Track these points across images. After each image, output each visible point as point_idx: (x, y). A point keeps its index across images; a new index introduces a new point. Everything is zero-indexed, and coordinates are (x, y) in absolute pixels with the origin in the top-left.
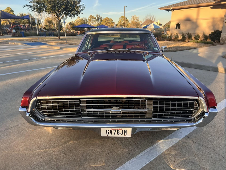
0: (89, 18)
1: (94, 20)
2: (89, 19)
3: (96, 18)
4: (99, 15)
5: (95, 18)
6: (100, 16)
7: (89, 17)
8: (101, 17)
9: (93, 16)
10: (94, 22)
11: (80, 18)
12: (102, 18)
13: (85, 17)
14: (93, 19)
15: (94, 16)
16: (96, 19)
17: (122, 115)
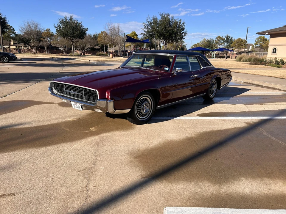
0: (216, 40)
1: (223, 41)
2: (215, 41)
3: (226, 39)
4: (229, 35)
5: (223, 40)
6: (231, 37)
7: (216, 38)
8: (232, 38)
9: (221, 37)
10: (222, 44)
12: (233, 39)
14: (220, 41)
15: (223, 37)
16: (224, 40)
17: (74, 95)
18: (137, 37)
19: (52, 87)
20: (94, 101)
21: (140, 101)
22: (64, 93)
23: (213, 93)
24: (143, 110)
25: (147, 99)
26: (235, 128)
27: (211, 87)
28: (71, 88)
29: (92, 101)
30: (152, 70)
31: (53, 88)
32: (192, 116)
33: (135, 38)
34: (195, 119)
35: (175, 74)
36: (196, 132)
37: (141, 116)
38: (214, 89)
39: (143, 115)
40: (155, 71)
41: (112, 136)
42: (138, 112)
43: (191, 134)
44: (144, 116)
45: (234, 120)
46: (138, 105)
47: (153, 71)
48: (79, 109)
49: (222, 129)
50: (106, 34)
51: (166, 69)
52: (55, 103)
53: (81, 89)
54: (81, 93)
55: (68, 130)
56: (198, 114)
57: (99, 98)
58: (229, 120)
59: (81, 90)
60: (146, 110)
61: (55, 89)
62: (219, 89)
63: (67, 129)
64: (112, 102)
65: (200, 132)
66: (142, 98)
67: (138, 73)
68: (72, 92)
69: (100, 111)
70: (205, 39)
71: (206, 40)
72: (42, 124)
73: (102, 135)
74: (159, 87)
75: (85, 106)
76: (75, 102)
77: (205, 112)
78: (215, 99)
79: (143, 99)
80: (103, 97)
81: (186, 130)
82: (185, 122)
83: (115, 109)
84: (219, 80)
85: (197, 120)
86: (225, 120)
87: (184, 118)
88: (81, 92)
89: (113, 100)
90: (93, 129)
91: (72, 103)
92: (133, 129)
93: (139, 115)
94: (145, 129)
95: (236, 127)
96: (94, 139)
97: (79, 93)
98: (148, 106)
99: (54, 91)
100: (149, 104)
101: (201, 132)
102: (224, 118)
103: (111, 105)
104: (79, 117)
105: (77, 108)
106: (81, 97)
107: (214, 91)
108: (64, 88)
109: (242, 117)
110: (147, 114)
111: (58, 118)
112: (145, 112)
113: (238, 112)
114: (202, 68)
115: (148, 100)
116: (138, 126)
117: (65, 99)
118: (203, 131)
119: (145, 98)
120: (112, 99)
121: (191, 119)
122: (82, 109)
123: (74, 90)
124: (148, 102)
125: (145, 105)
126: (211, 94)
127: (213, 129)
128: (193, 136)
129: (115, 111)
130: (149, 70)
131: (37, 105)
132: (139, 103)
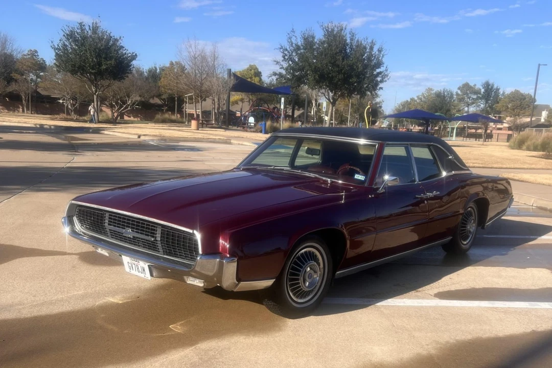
0: (459, 92)
1: (475, 97)
2: (457, 94)
3: (483, 90)
4: (491, 82)
5: (477, 92)
6: (495, 87)
7: (459, 89)
8: (499, 89)
9: (472, 84)
10: (473, 103)
11: (434, 91)
12: (501, 92)
13: (448, 88)
14: (470, 95)
15: (475, 85)
16: (480, 93)
17: (133, 241)
18: (261, 80)
19: (73, 216)
20: (186, 258)
21: (298, 258)
22: (105, 234)
23: (468, 237)
24: (304, 281)
25: (313, 253)
26: (534, 332)
27: (464, 223)
28: (125, 222)
29: (180, 256)
30: (324, 178)
31: (75, 219)
32: (423, 298)
33: (256, 80)
34: (431, 307)
35: (381, 190)
36: (437, 343)
37: (297, 297)
38: (472, 227)
39: (302, 294)
40: (332, 182)
41: (229, 349)
42: (291, 285)
43: (426, 347)
44: (305, 297)
45: (527, 312)
46: (293, 268)
47: (327, 181)
48: (142, 275)
49: (501, 334)
50: (183, 69)
51: (357, 177)
52: (69, 254)
53: (152, 226)
54: (153, 237)
55: (115, 329)
56: (436, 291)
57: (200, 252)
58: (516, 311)
59: (152, 229)
60: (310, 281)
61: (81, 221)
62: (483, 228)
63: (110, 327)
64: (232, 261)
65: (447, 342)
66: (303, 251)
67: (292, 187)
68: (129, 232)
69: (199, 283)
70: (431, 90)
71: (432, 92)
72: (45, 311)
73: (204, 345)
74: (342, 224)
75: (159, 269)
76: (134, 258)
77: (453, 288)
78: (474, 252)
79: (305, 252)
80: (211, 249)
81: (414, 337)
82: (406, 313)
83: (239, 279)
84: (482, 205)
85: (435, 308)
86: (506, 311)
87: (404, 302)
88: (151, 233)
89: (236, 257)
90: (177, 328)
91: (126, 259)
92: (280, 330)
93: (294, 295)
94: (310, 331)
95: (534, 329)
96: (185, 357)
97: (148, 235)
98: (315, 272)
99: (78, 227)
100: (319, 266)
101: (452, 341)
102: (502, 306)
103: (231, 269)
104: (138, 295)
105: (136, 273)
106: (152, 246)
107: (470, 232)
108: (107, 221)
109: (547, 303)
110: (313, 290)
111: (83, 297)
112: (309, 287)
113: (533, 288)
114: (444, 174)
115: (316, 256)
116: (291, 323)
117: (103, 248)
118: (456, 340)
119: (310, 252)
120: (233, 254)
121: (422, 307)
122: (152, 275)
123: (132, 228)
124: (316, 260)
125: (309, 269)
126: (465, 240)
127: (480, 335)
128: (433, 352)
129: (237, 285)
130: (316, 178)
131: (25, 259)
132: (296, 263)
